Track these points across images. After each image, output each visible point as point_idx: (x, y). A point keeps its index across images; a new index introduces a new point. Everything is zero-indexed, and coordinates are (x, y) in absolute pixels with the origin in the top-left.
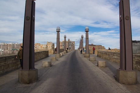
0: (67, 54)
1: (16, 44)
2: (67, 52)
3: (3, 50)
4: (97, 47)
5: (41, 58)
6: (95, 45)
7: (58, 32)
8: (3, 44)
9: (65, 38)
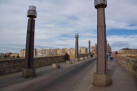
0: (92, 58)
1: (53, 49)
2: (92, 57)
3: (41, 55)
4: (133, 51)
5: (60, 61)
6: (131, 49)
7: (77, 38)
8: (42, 49)
9: (90, 43)
